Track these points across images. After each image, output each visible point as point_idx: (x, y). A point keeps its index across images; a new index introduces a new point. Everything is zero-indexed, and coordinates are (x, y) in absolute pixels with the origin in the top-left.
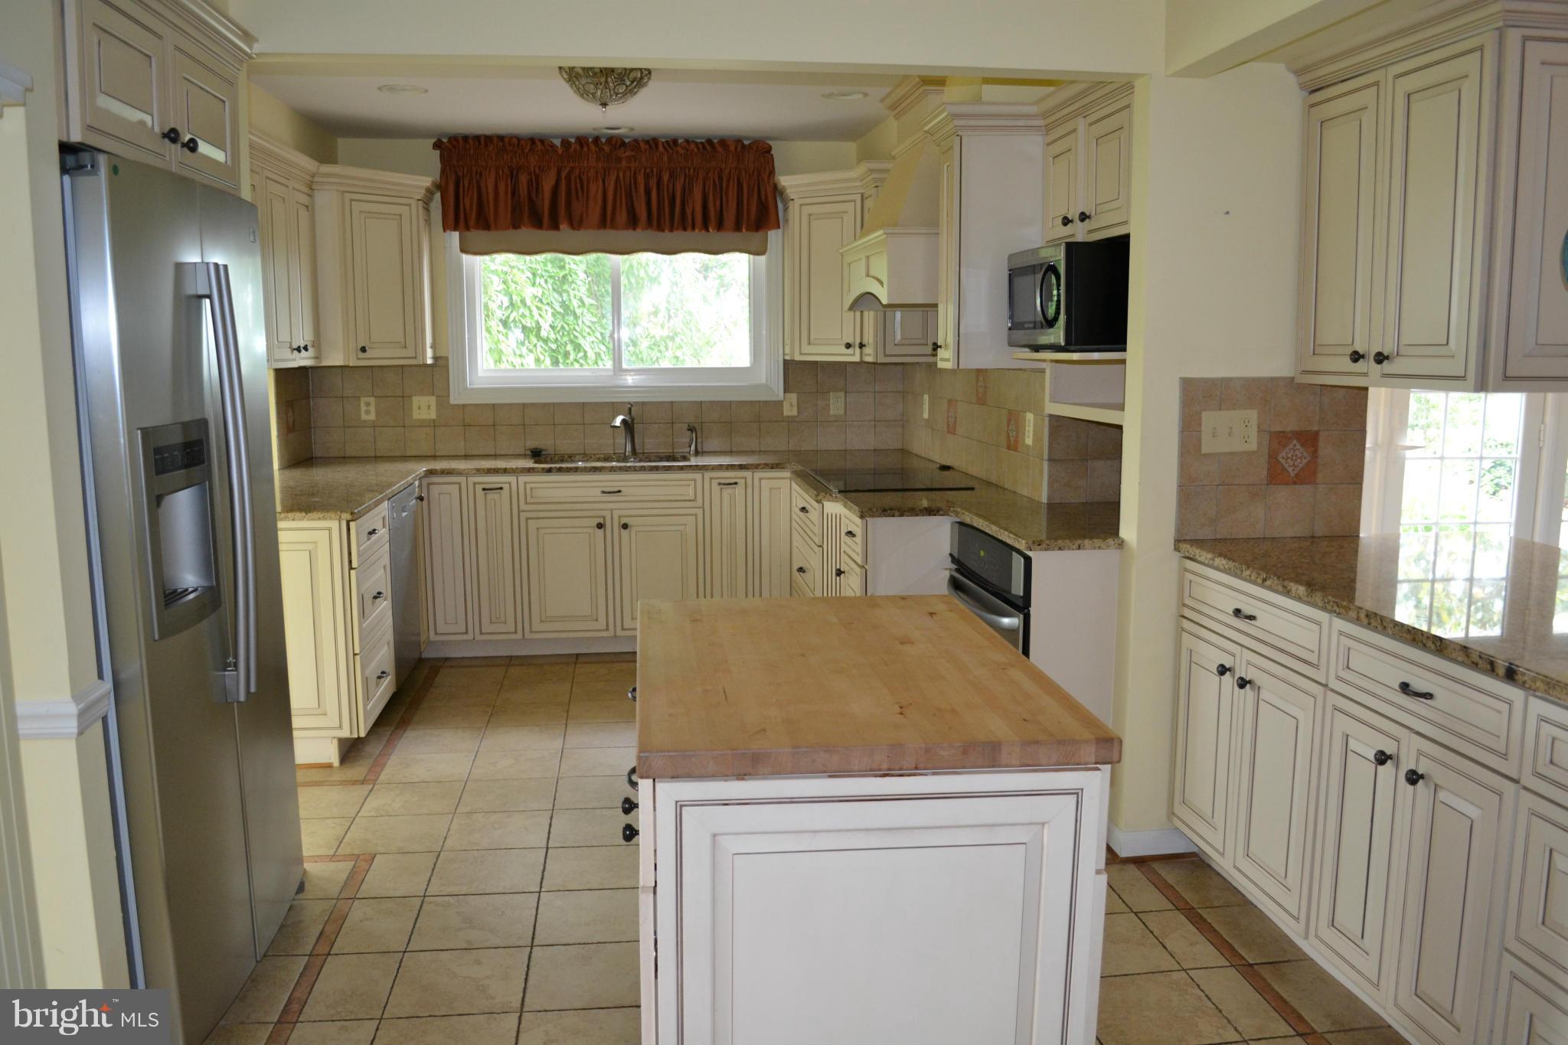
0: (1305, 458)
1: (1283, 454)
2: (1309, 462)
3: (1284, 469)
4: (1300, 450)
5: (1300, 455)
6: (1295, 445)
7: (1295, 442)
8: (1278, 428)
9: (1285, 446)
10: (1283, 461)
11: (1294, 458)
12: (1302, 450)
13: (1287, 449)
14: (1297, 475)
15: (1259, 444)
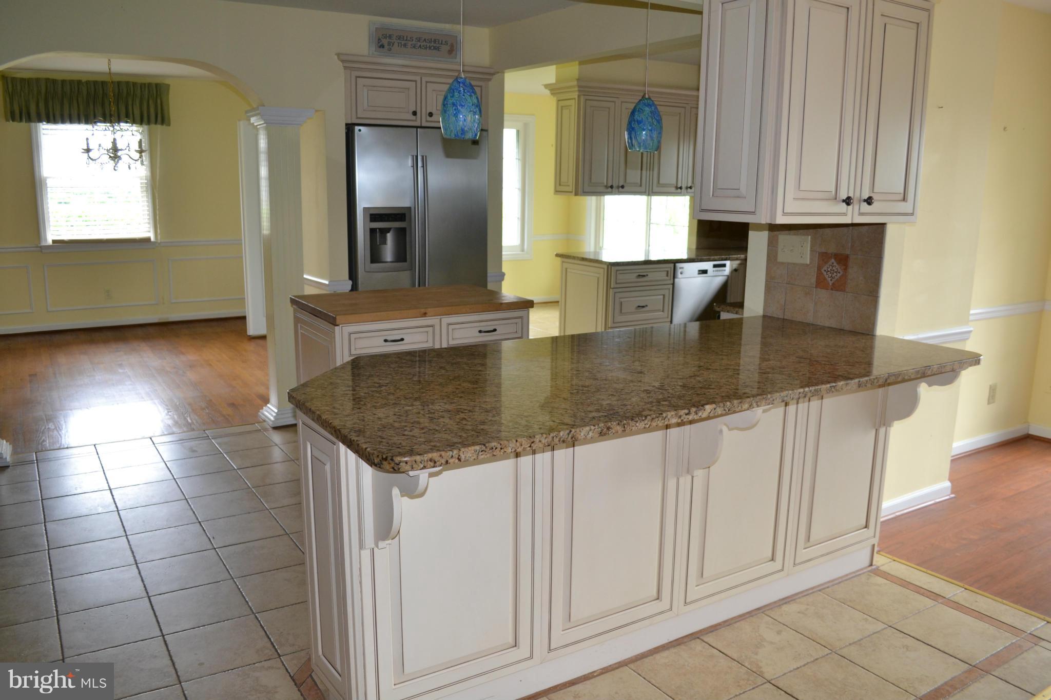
0: (839, 273)
1: (825, 268)
2: (842, 276)
3: (825, 279)
4: (837, 267)
5: (836, 270)
6: (833, 263)
7: (833, 260)
8: (824, 250)
9: (826, 263)
10: (825, 273)
11: (832, 272)
12: (837, 266)
13: (827, 265)
14: (833, 284)
15: (811, 259)
